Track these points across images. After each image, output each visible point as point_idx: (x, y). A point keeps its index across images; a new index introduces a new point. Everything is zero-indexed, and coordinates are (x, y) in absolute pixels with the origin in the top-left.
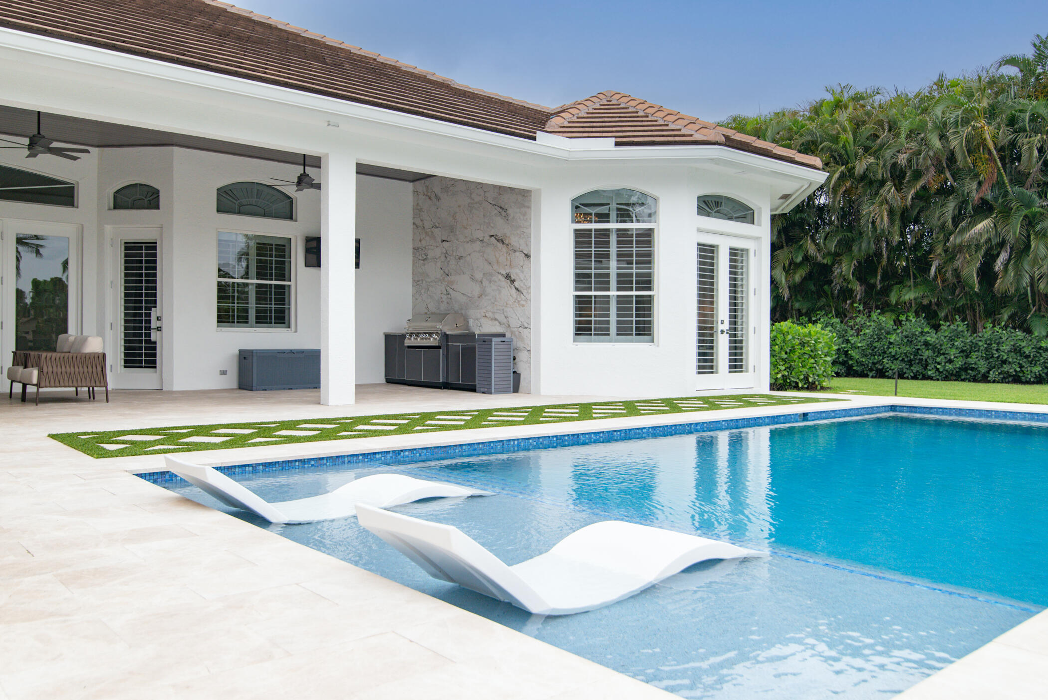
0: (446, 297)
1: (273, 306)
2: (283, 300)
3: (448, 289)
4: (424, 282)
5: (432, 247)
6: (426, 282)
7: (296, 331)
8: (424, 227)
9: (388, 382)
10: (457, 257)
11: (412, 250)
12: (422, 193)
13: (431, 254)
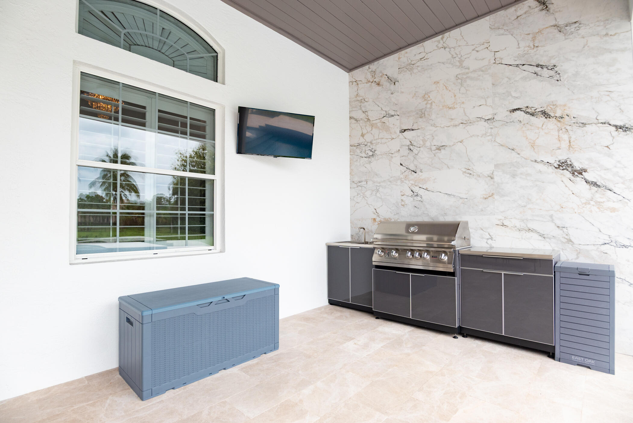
0: (412, 199)
1: (187, 212)
2: (203, 202)
3: (416, 189)
4: (370, 183)
5: (384, 141)
6: (374, 182)
7: (222, 251)
8: (368, 119)
9: (331, 304)
10: (434, 148)
11: (348, 148)
12: (364, 81)
13: (380, 149)
